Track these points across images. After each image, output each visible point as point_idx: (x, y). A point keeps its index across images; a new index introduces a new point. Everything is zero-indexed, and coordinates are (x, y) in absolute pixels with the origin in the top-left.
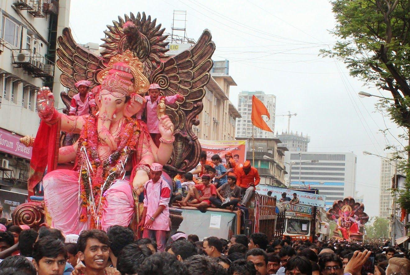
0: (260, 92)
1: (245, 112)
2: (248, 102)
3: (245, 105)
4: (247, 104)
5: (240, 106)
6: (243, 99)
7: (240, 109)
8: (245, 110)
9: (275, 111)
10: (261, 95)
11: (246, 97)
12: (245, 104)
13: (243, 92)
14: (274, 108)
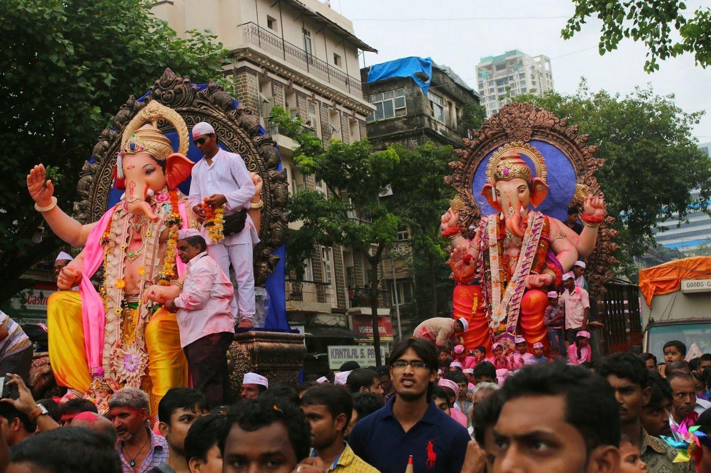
0: (514, 52)
1: (493, 94)
2: (494, 75)
3: (490, 83)
4: (494, 79)
5: (481, 86)
6: (484, 72)
7: (483, 91)
8: (491, 91)
9: (552, 85)
10: (516, 56)
11: (489, 67)
12: (490, 80)
13: (483, 60)
14: (549, 79)
